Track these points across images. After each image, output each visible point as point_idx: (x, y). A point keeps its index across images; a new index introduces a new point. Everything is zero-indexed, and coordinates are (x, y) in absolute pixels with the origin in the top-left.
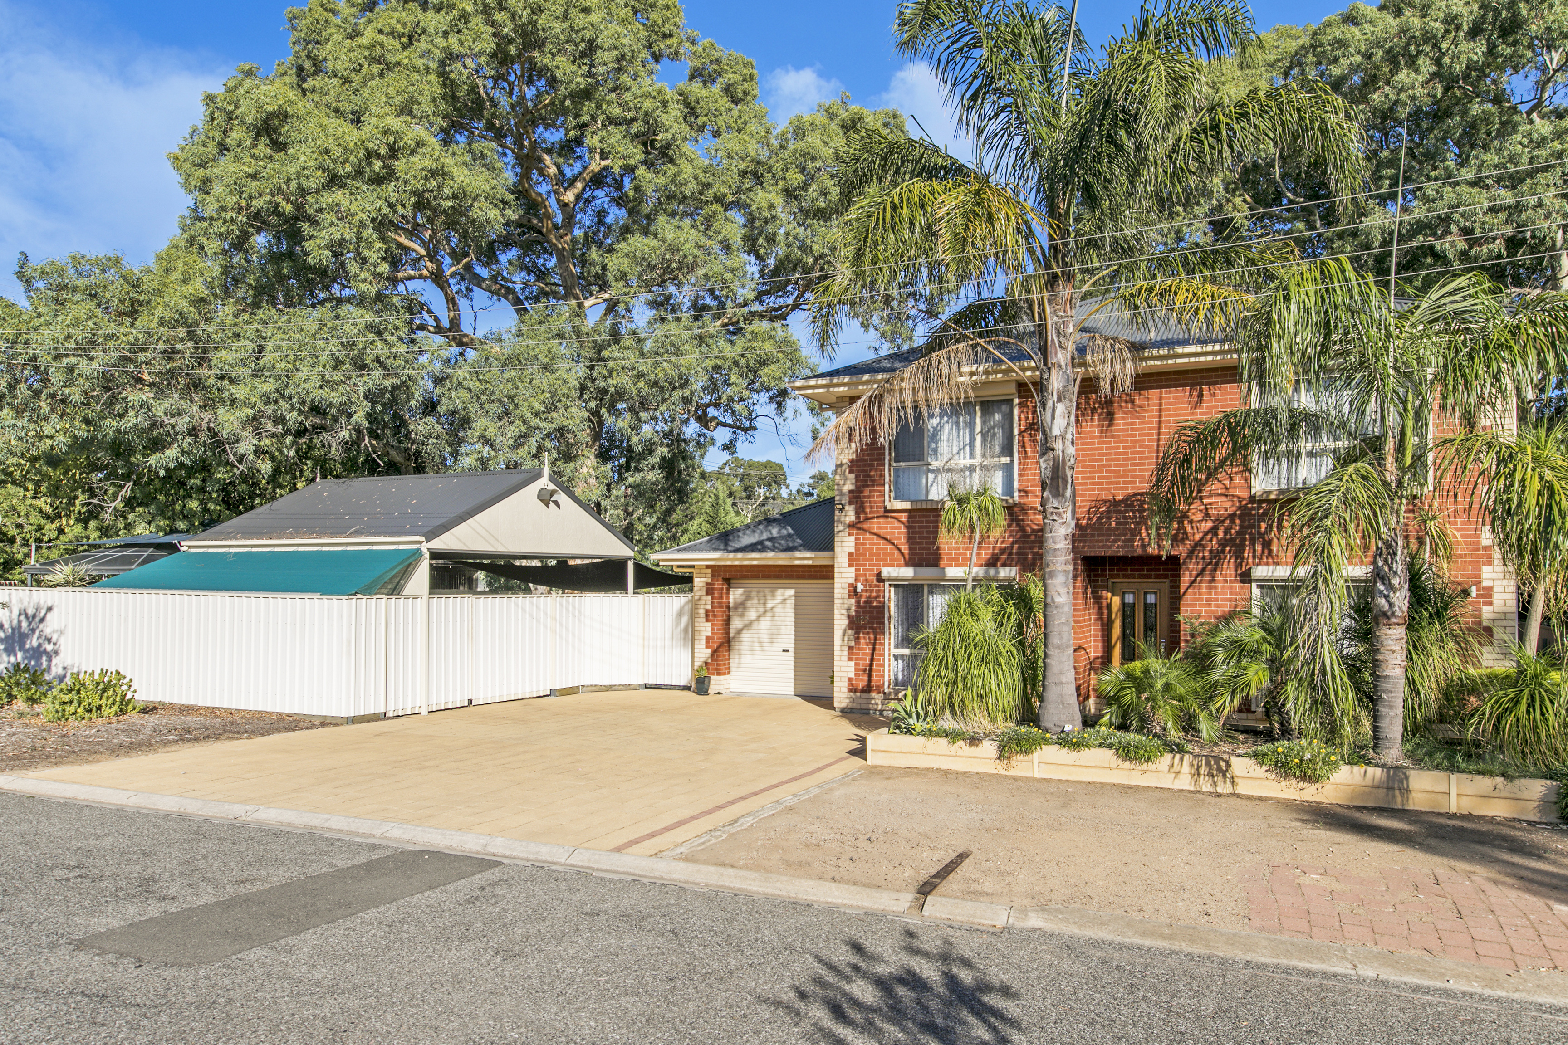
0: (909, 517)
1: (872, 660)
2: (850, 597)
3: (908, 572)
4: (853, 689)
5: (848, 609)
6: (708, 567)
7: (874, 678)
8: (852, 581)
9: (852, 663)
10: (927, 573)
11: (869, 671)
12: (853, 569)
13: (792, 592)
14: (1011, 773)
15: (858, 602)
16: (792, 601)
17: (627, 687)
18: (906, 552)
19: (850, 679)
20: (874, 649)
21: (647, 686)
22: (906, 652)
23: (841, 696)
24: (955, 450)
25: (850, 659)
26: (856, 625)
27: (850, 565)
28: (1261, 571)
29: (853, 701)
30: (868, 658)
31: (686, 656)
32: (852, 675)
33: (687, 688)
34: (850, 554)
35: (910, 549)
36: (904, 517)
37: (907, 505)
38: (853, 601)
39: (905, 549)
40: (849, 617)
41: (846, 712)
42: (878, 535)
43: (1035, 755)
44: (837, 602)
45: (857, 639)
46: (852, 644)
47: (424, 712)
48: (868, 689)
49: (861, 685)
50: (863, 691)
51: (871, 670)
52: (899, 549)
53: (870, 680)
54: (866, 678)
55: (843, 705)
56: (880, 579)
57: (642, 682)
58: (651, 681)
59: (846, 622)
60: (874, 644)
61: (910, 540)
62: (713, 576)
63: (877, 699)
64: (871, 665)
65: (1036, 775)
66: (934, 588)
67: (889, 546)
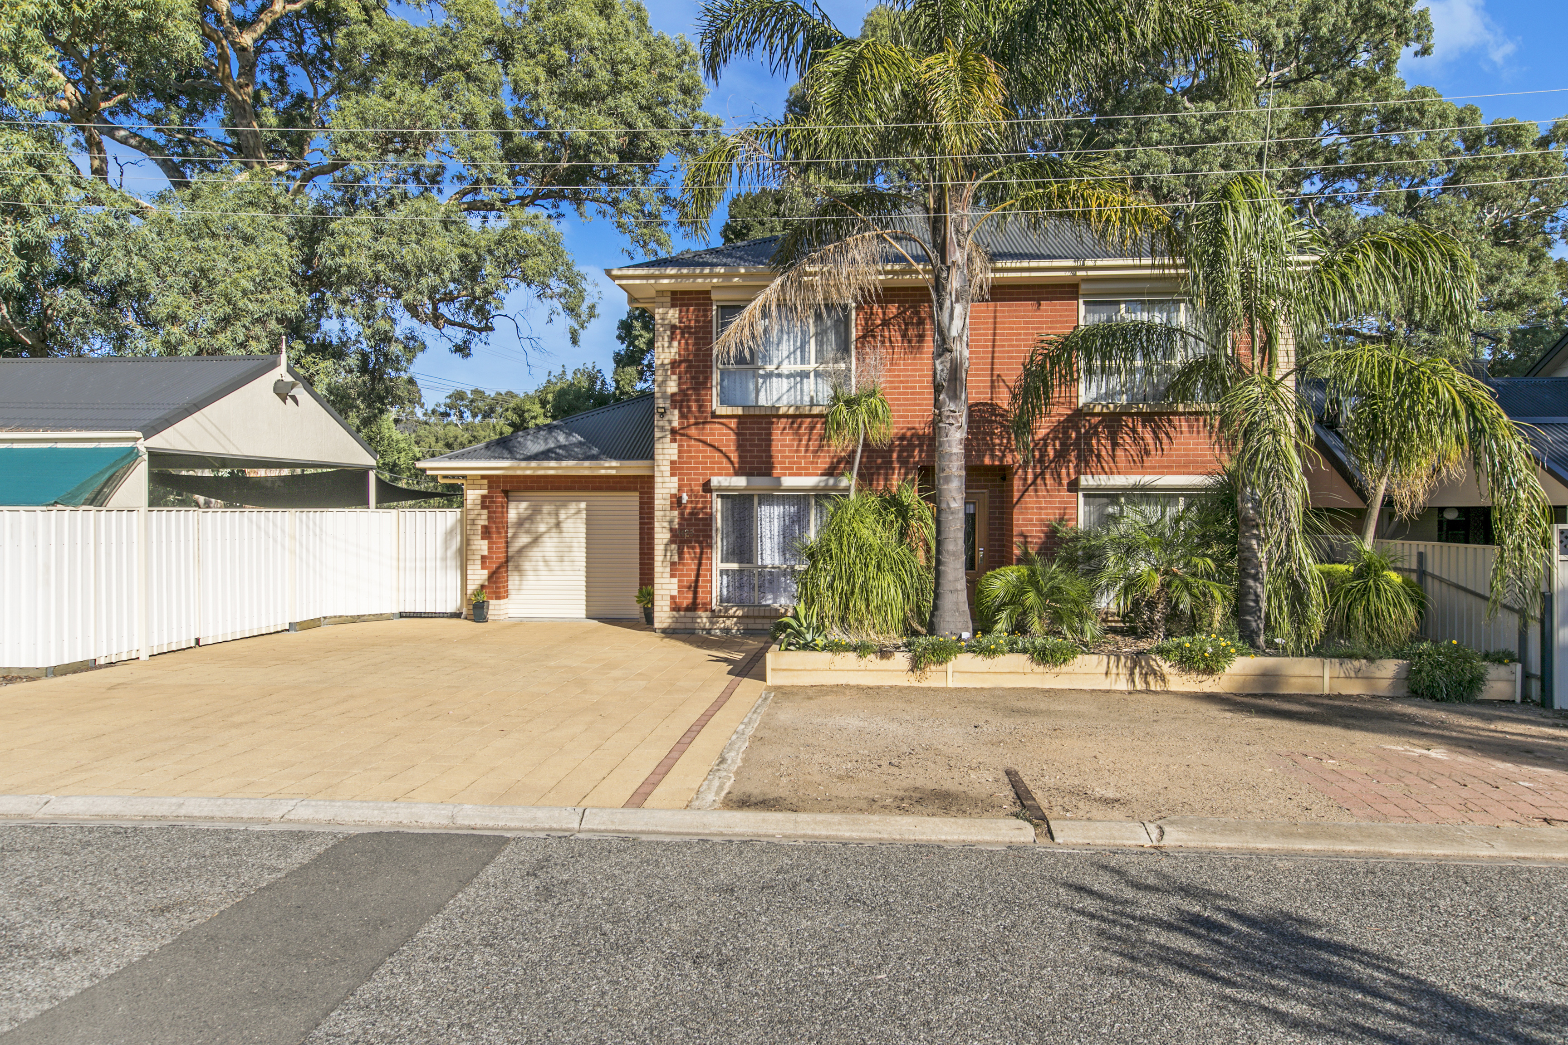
0: (739, 423)
1: (698, 575)
2: (672, 508)
3: (741, 482)
4: (676, 608)
5: (671, 522)
6: (483, 477)
7: (700, 595)
8: (674, 491)
9: (675, 580)
10: (761, 482)
11: (695, 588)
12: (676, 479)
13: (583, 505)
14: (924, 684)
15: (682, 514)
16: (584, 515)
17: (379, 617)
18: (735, 460)
19: (673, 598)
20: (700, 564)
21: (402, 615)
22: (735, 566)
23: (663, 615)
24: (785, 354)
25: (672, 576)
26: (678, 538)
27: (672, 475)
28: (1086, 481)
29: (676, 620)
30: (693, 574)
31: (453, 578)
32: (675, 593)
33: (457, 615)
34: (672, 463)
35: (740, 457)
36: (733, 423)
37: (739, 411)
38: (676, 513)
39: (734, 457)
40: (671, 530)
41: (669, 633)
42: (704, 442)
43: (950, 664)
44: (658, 514)
45: (681, 553)
46: (676, 558)
47: (144, 656)
48: (693, 607)
49: (685, 603)
50: (688, 609)
51: (696, 587)
52: (728, 458)
53: (695, 598)
54: (691, 595)
55: (665, 625)
56: (707, 487)
57: (396, 611)
58: (409, 609)
59: (668, 536)
60: (700, 559)
61: (740, 447)
62: (490, 487)
63: (703, 618)
64: (697, 581)
65: (951, 685)
66: (766, 498)
67: (717, 454)
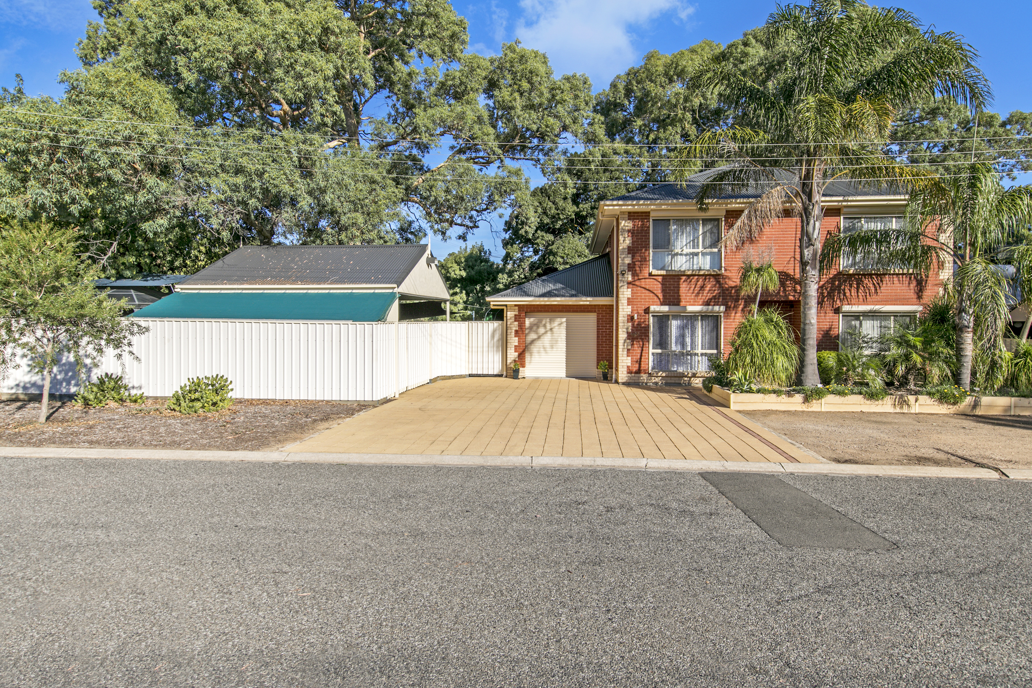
0: (663, 279)
1: (641, 356)
2: (628, 322)
3: (665, 308)
4: (630, 372)
5: (627, 329)
6: (516, 305)
7: (642, 365)
8: (629, 313)
9: (630, 358)
10: (675, 309)
11: (640, 362)
12: (630, 307)
13: (564, 320)
14: (810, 410)
15: (633, 325)
16: (565, 325)
17: (461, 377)
18: (661, 297)
19: (628, 367)
20: (642, 350)
21: (470, 376)
22: (659, 351)
23: (623, 375)
24: (684, 243)
25: (628, 356)
26: (631, 337)
27: (628, 305)
28: (843, 308)
29: (630, 378)
30: (639, 355)
31: (498, 358)
32: (629, 364)
33: (501, 376)
34: (628, 299)
35: (663, 296)
36: (660, 279)
37: (664, 272)
38: (630, 324)
39: (660, 296)
40: (628, 333)
41: (627, 384)
42: (645, 288)
43: (823, 400)
44: (620, 325)
45: (633, 345)
46: (630, 347)
47: (397, 396)
48: (639, 372)
49: (634, 370)
50: (636, 373)
51: (640, 361)
52: (657, 296)
53: (640, 367)
54: (637, 366)
55: (624, 381)
56: (647, 311)
57: (467, 373)
58: (474, 372)
59: (626, 336)
60: (642, 347)
61: (663, 291)
62: (519, 311)
63: (644, 377)
64: (641, 358)
65: (823, 410)
66: (676, 317)
67: (652, 294)
